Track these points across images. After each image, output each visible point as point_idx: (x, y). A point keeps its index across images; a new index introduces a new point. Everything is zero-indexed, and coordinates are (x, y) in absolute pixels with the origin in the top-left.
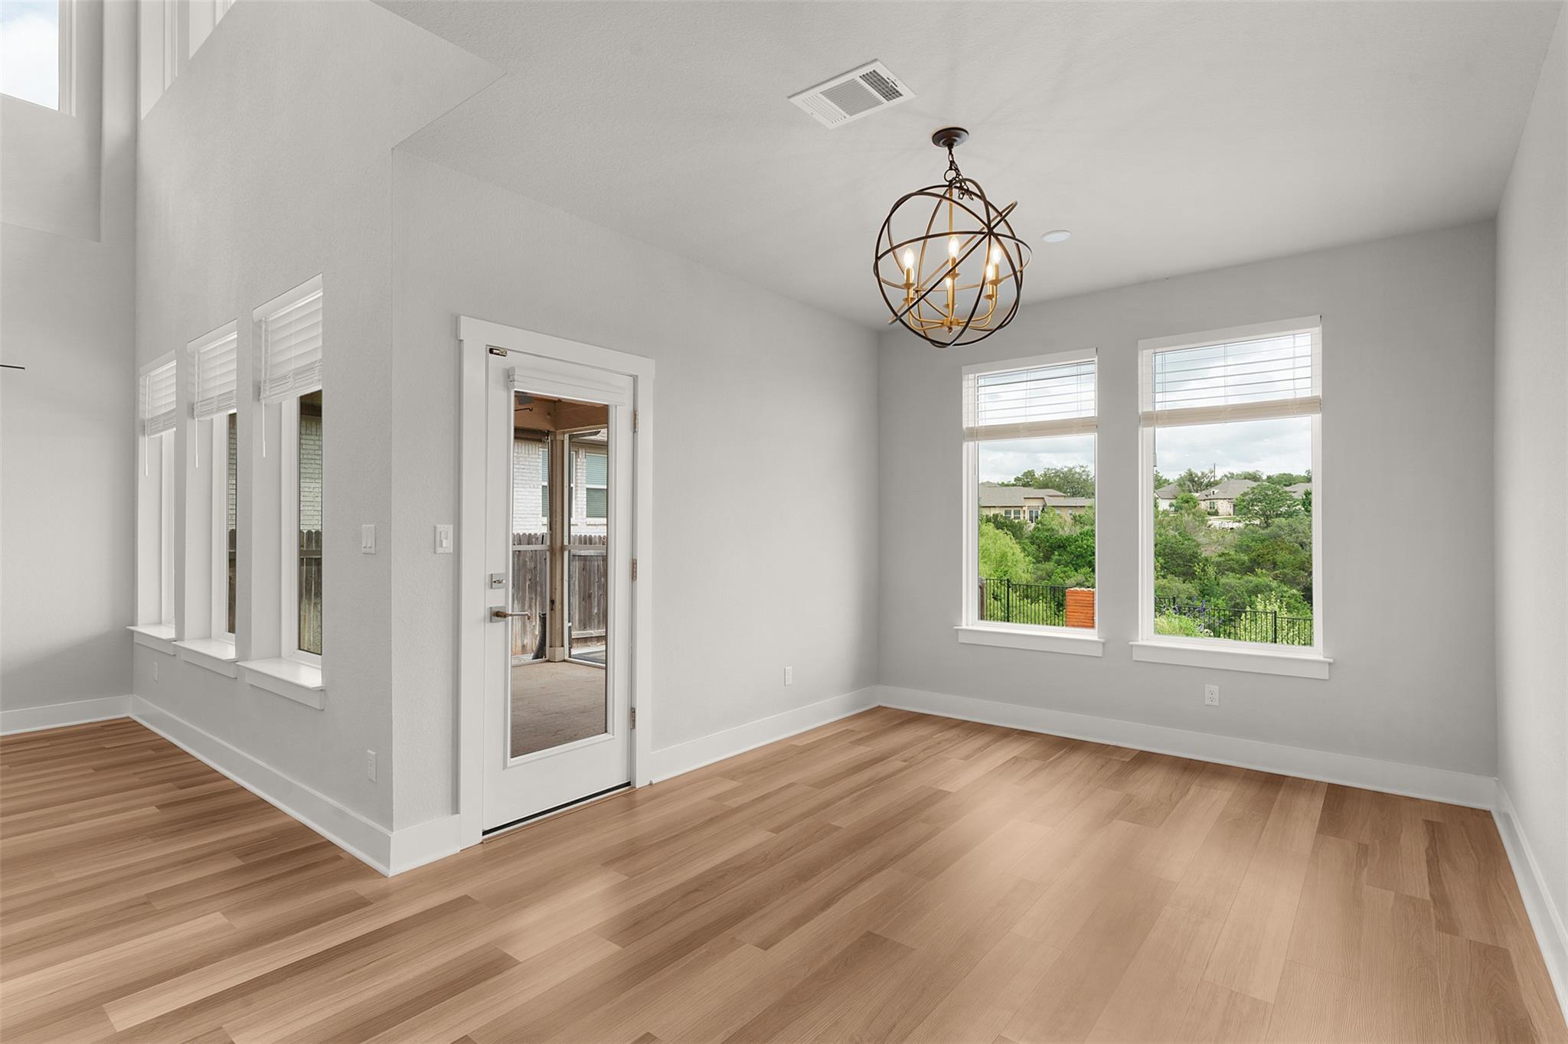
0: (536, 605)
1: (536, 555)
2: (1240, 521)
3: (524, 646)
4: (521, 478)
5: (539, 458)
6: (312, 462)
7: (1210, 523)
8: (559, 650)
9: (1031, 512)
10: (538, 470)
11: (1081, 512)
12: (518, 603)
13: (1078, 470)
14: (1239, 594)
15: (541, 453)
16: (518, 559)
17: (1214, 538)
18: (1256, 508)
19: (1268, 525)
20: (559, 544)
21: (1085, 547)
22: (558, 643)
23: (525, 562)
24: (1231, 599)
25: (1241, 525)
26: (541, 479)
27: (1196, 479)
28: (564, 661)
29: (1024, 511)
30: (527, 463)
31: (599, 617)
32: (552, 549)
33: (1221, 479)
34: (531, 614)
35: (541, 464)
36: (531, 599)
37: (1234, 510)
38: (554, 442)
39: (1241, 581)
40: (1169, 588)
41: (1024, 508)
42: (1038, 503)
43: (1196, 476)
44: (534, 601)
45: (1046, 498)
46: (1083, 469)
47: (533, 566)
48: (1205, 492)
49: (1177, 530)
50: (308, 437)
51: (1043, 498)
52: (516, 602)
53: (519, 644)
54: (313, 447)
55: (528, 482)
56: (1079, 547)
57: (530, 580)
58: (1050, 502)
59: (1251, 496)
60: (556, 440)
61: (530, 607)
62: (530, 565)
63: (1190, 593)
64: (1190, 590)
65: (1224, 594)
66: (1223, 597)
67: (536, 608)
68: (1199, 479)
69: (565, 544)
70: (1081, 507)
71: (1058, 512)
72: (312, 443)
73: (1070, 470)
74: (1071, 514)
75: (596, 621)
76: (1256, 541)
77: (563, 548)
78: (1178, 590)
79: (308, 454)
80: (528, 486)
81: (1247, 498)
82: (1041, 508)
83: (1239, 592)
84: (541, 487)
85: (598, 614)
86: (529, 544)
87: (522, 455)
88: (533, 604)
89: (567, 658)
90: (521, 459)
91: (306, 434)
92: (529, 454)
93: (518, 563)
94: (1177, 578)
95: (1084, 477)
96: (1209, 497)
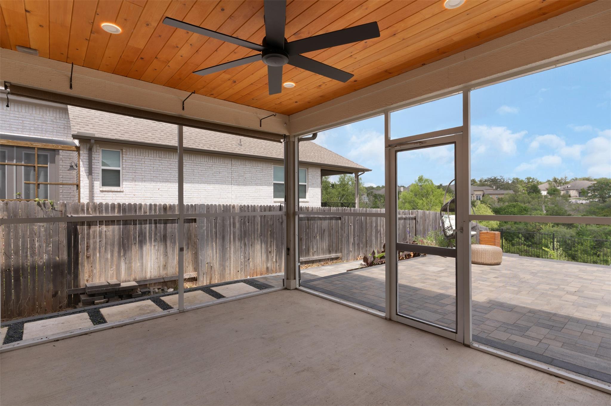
0: (273, 245)
1: (274, 217)
2: (587, 200)
3: (267, 268)
4: (263, 179)
5: (272, 170)
6: (167, 171)
7: (570, 201)
8: (293, 281)
9: (477, 197)
10: (271, 175)
11: (502, 196)
12: (264, 244)
13: (499, 178)
14: (599, 235)
15: (273, 167)
16: (264, 220)
17: (574, 208)
18: (596, 193)
19: (604, 201)
20: (292, 211)
21: (510, 212)
22: (292, 277)
23: (268, 221)
24: (595, 237)
25: (588, 201)
26: (273, 180)
27: (558, 181)
28: (296, 289)
29: (474, 196)
30: (267, 172)
31: (306, 250)
32: (287, 214)
33: (571, 181)
34: (271, 250)
35: (273, 173)
36: (271, 241)
37: (579, 195)
38: (289, 143)
39: (601, 228)
40: (560, 232)
41: (474, 195)
42: (481, 193)
43: (558, 179)
44: (272, 242)
45: (485, 191)
46: (501, 177)
47: (272, 223)
48: (563, 187)
49: (553, 204)
50: (165, 159)
51: (483, 191)
52: (263, 243)
53: (265, 266)
54: (167, 164)
55: (267, 181)
56: (507, 212)
57: (270, 231)
58: (487, 192)
59: (593, 188)
60: (290, 142)
61: (271, 246)
62: (270, 223)
63: (571, 234)
64: (572, 233)
65: (590, 235)
66: (590, 236)
67: (274, 246)
68: (559, 181)
69: (296, 211)
70: (502, 194)
71: (491, 196)
72: (166, 162)
73: (495, 178)
74: (497, 198)
75: (304, 253)
76: (599, 209)
77: (294, 214)
78: (564, 232)
79: (165, 168)
80: (267, 183)
81: (591, 188)
82: (482, 195)
83: (599, 234)
84: (273, 184)
85: (305, 249)
86: (270, 211)
87: (264, 168)
88: (272, 244)
89: (297, 286)
90: (264, 170)
91: (164, 158)
92: (267, 168)
93: (264, 222)
94: (563, 227)
95: (502, 181)
96: (565, 189)
